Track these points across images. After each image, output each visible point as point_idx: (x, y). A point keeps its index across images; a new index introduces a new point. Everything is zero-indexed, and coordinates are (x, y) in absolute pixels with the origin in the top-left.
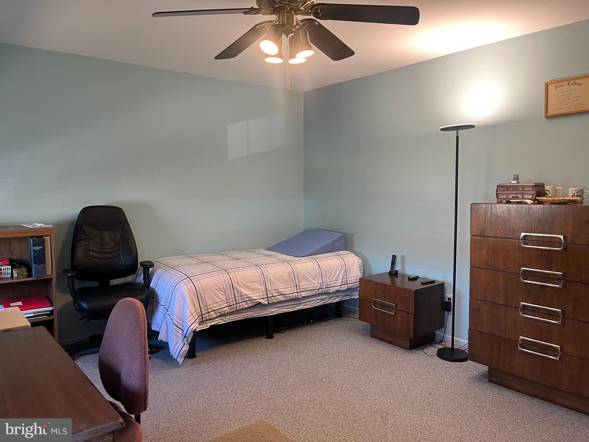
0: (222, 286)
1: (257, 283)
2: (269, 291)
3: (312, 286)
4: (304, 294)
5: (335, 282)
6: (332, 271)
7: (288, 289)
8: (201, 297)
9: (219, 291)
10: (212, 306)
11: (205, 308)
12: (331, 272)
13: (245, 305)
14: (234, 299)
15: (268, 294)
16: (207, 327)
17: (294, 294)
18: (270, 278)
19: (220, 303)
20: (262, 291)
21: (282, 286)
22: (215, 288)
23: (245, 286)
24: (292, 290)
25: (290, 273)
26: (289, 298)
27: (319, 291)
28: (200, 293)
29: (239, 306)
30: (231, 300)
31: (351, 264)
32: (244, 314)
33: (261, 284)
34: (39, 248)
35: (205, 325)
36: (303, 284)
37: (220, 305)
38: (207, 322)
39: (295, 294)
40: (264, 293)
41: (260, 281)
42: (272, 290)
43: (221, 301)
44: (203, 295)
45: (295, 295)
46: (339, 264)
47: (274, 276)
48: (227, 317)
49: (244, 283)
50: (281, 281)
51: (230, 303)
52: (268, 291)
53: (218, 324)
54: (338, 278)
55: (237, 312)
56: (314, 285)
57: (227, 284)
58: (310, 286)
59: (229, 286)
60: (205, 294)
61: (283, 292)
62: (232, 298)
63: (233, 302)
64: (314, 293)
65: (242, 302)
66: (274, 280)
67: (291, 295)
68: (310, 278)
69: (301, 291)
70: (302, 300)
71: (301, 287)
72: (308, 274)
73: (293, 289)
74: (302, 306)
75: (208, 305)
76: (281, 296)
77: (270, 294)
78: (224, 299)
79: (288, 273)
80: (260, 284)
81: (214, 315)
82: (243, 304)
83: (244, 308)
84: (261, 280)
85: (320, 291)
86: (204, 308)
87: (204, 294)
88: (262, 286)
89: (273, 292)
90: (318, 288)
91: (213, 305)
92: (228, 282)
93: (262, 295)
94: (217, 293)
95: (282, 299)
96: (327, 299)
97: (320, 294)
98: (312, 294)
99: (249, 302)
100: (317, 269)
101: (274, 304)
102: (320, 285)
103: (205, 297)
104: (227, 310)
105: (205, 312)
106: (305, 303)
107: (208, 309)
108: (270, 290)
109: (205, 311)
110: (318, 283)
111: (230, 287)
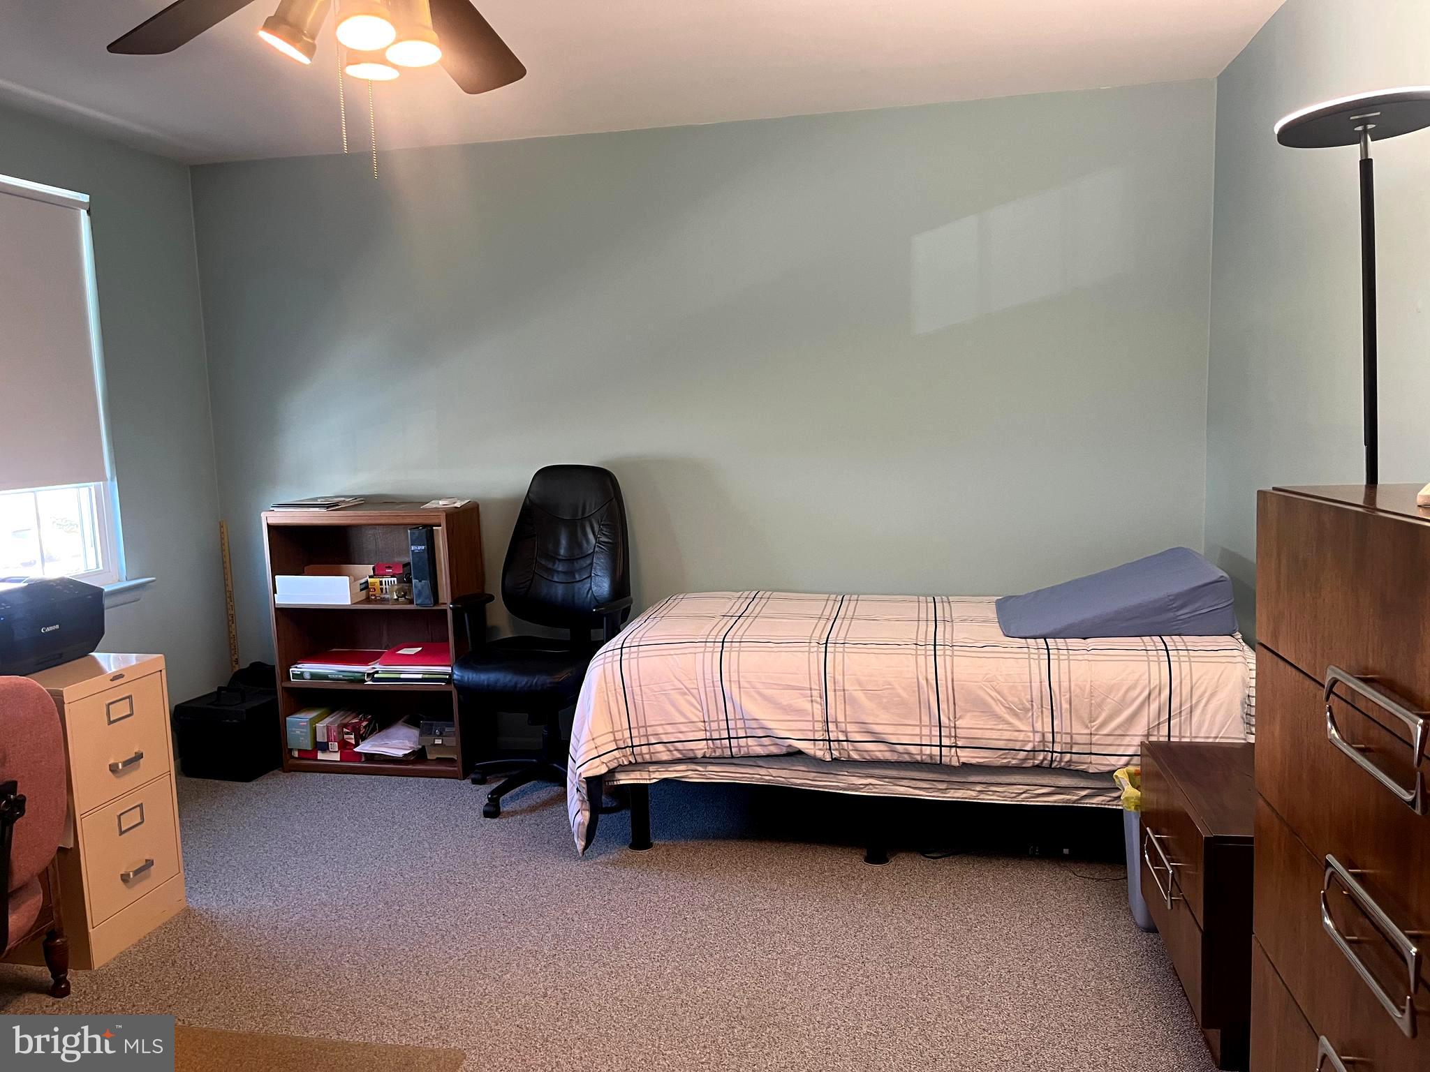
0: (694, 683)
1: (802, 694)
2: (836, 722)
3: (1007, 735)
4: (966, 756)
5: (1110, 740)
6: (1104, 700)
7: (909, 730)
8: (634, 702)
9: (685, 694)
10: (660, 730)
11: (642, 731)
12: (1100, 705)
13: (756, 746)
14: (723, 725)
15: (832, 732)
16: (650, 779)
17: (927, 750)
18: (844, 687)
19: (683, 728)
20: (811, 719)
21: (884, 717)
22: (674, 685)
23: (760, 694)
24: (921, 736)
25: (923, 682)
26: (907, 758)
27: (1034, 758)
28: (632, 690)
29: (737, 745)
30: (715, 726)
31: (1202, 688)
32: (763, 771)
33: (812, 696)
34: (419, 548)
35: (645, 775)
36: (971, 725)
37: (681, 732)
38: (651, 768)
39: (931, 750)
40: (819, 726)
41: (811, 689)
42: (846, 722)
43: (687, 721)
44: (638, 698)
45: (928, 752)
46: (1144, 681)
47: (860, 684)
48: (710, 768)
49: (759, 686)
50: (885, 700)
51: (711, 731)
52: (832, 722)
53: (683, 780)
54: (1127, 730)
55: (730, 760)
56: (1017, 733)
57: (707, 681)
58: (997, 734)
59: (714, 687)
60: (644, 697)
61: (883, 736)
62: (718, 721)
63: (719, 730)
64: (1014, 762)
65: (746, 737)
66: (860, 695)
67: (912, 749)
68: (1000, 710)
69: (960, 744)
70: (970, 775)
71: (960, 733)
72: (994, 694)
73: (926, 731)
74: (974, 794)
75: (649, 726)
76: (882, 747)
77: (840, 734)
78: (697, 720)
79: (916, 680)
80: (810, 699)
81: (662, 754)
82: (750, 744)
83: (752, 753)
84: (815, 686)
85: (1041, 758)
86: (639, 730)
87: (642, 695)
88: (814, 704)
89: (850, 728)
90: (1029, 747)
91: (664, 729)
92: (712, 676)
93: (810, 730)
94: (680, 700)
95: (880, 756)
96: (1084, 793)
97: (1038, 769)
98: (1005, 761)
99: (766, 741)
100: (1036, 685)
101: (851, 763)
102: (1038, 737)
103: (643, 704)
104: (700, 748)
105: (640, 741)
106: (984, 786)
107: (647, 736)
108: (841, 718)
109: (642, 738)
110: (1034, 732)
111: (714, 690)
